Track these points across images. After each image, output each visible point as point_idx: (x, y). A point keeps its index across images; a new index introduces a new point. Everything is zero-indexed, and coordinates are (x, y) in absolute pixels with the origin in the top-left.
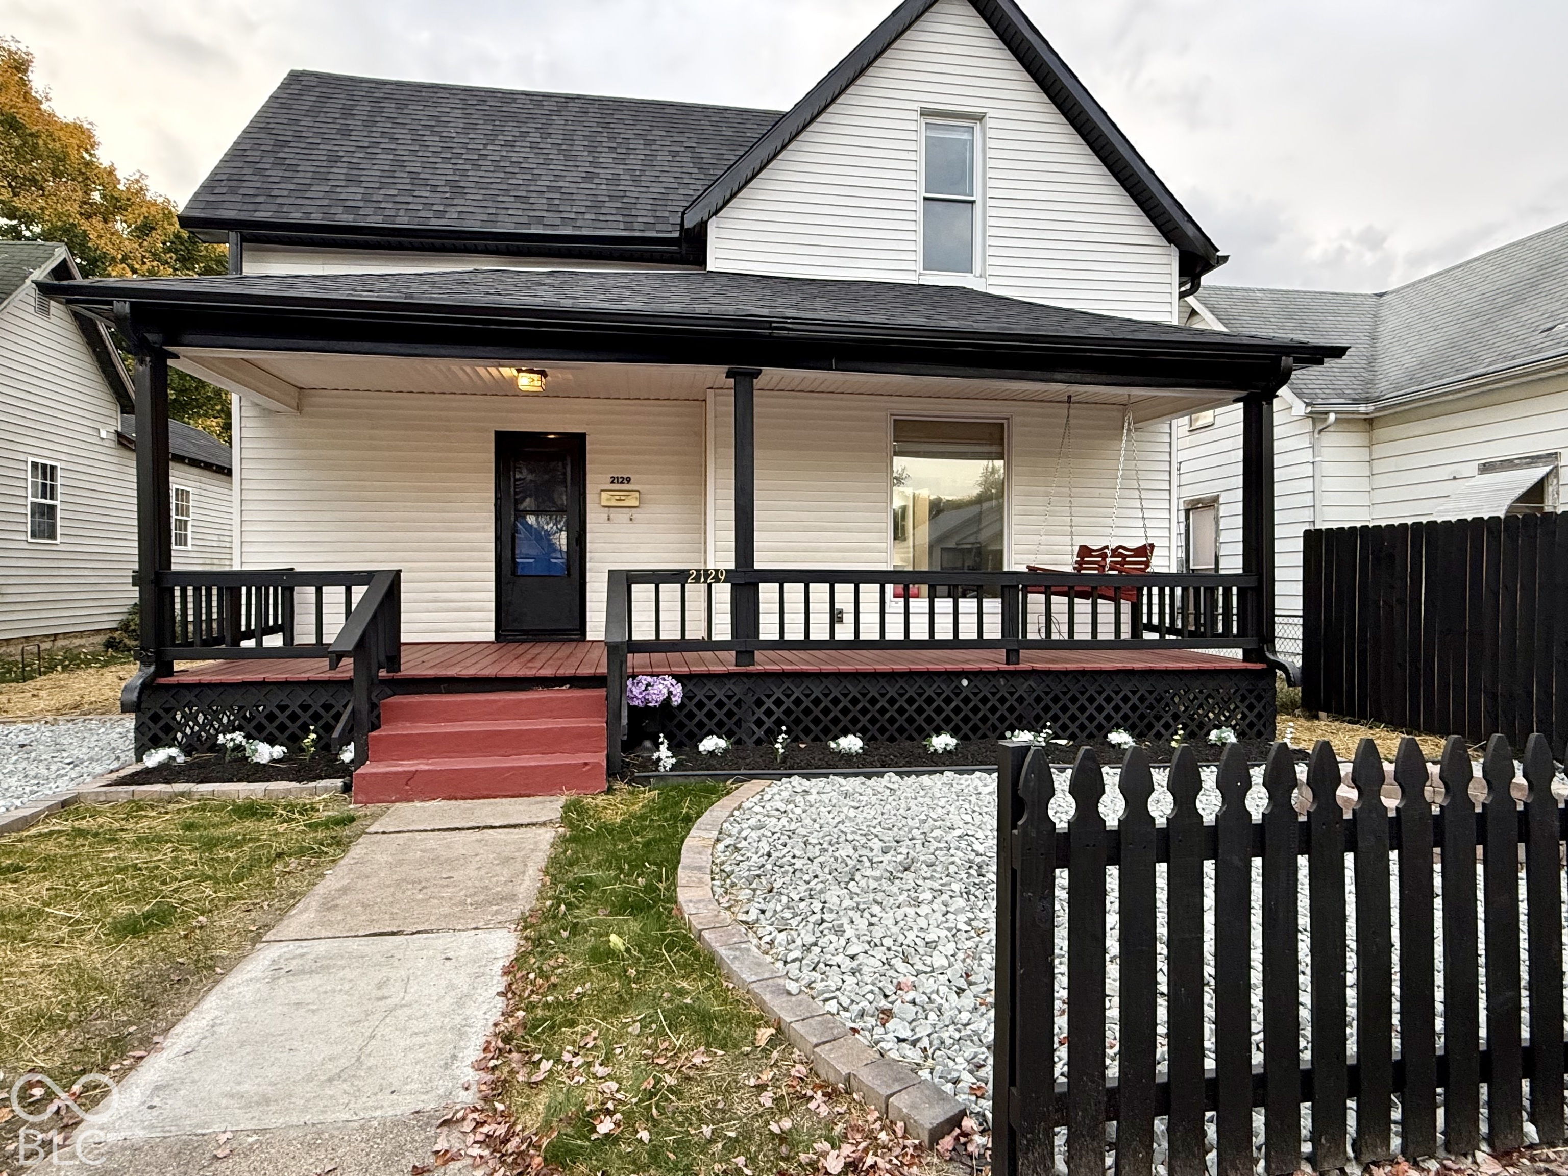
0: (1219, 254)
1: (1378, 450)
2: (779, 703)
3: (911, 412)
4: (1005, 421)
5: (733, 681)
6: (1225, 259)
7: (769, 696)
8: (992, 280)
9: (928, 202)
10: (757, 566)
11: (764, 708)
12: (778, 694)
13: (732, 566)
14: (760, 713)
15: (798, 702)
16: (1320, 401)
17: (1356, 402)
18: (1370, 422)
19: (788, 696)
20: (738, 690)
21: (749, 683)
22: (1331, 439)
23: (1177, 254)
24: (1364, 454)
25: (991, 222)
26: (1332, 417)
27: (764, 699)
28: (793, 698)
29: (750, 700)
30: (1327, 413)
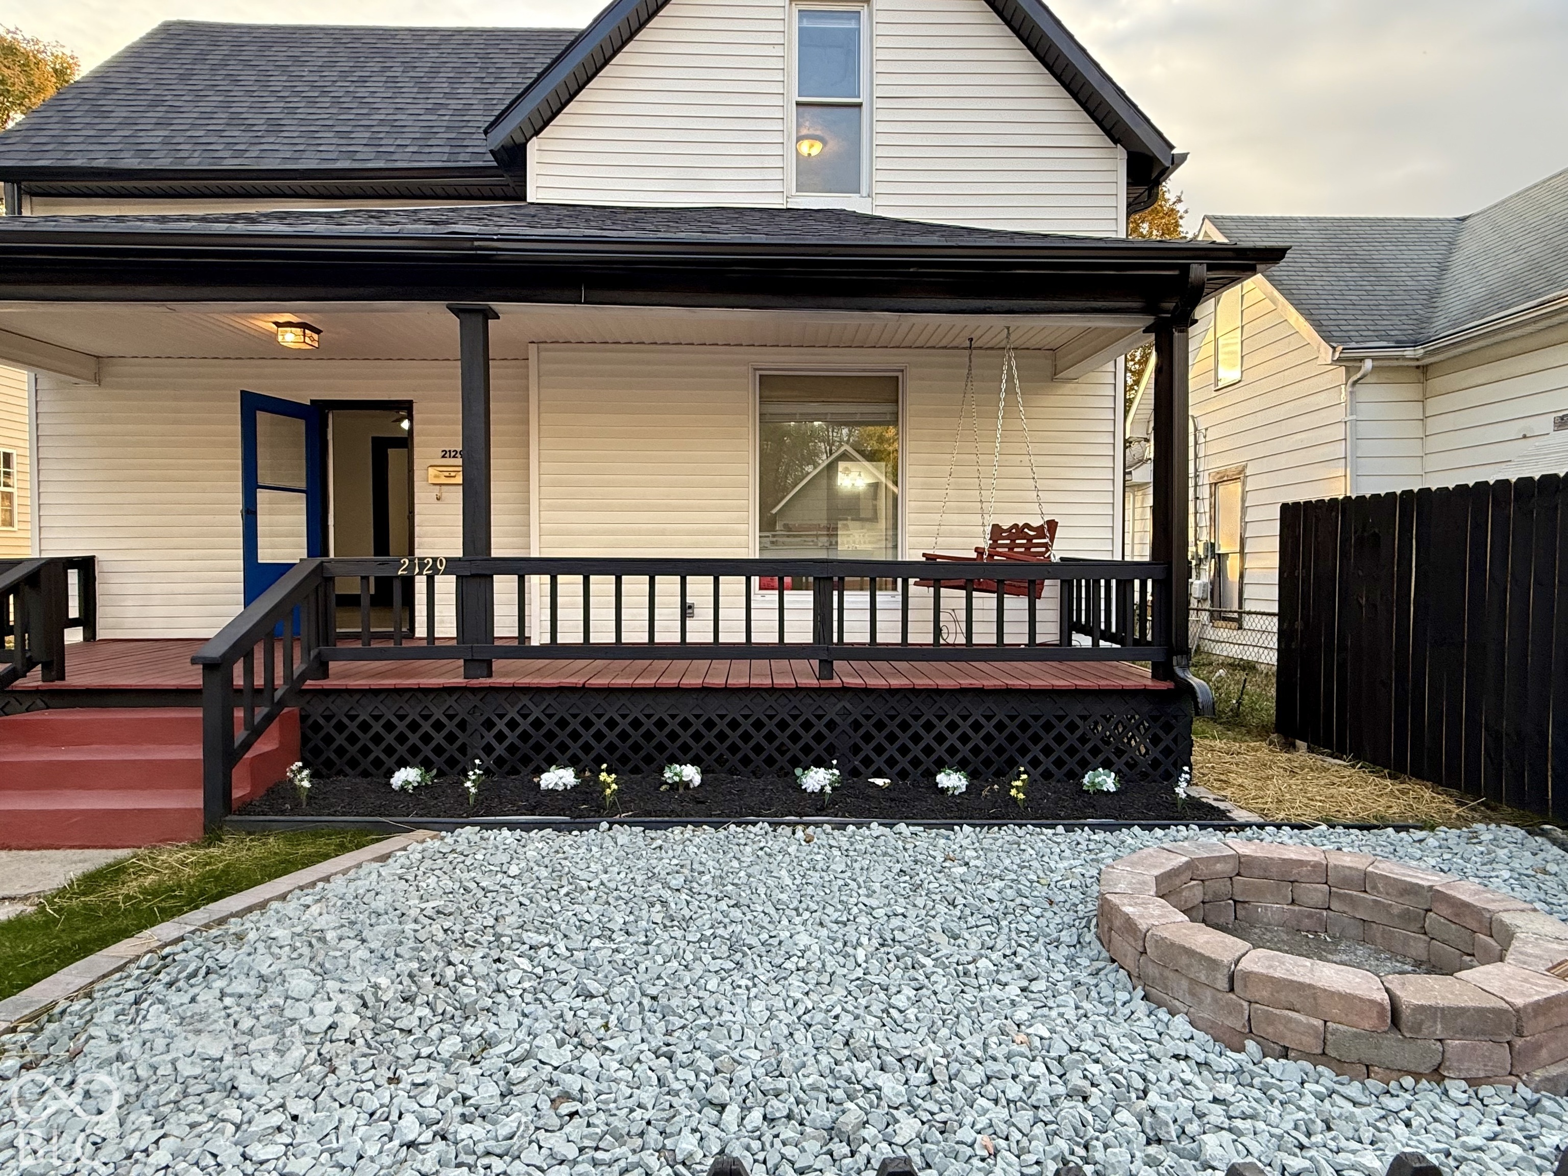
0: (1174, 152)
1: (1434, 406)
2: (512, 725)
3: (781, 366)
4: (899, 374)
5: (455, 697)
6: (1184, 157)
7: (501, 716)
8: (880, 200)
9: (801, 109)
10: (495, 553)
11: (495, 731)
12: (512, 714)
13: (459, 554)
14: (490, 737)
15: (537, 724)
16: (1353, 345)
17: (1400, 344)
18: (1423, 371)
19: (525, 717)
20: (461, 709)
21: (474, 700)
22: (1366, 393)
23: (1126, 157)
24: (1415, 410)
25: (879, 127)
26: (1368, 364)
27: (495, 719)
28: (531, 719)
29: (475, 722)
30: (1362, 360)
